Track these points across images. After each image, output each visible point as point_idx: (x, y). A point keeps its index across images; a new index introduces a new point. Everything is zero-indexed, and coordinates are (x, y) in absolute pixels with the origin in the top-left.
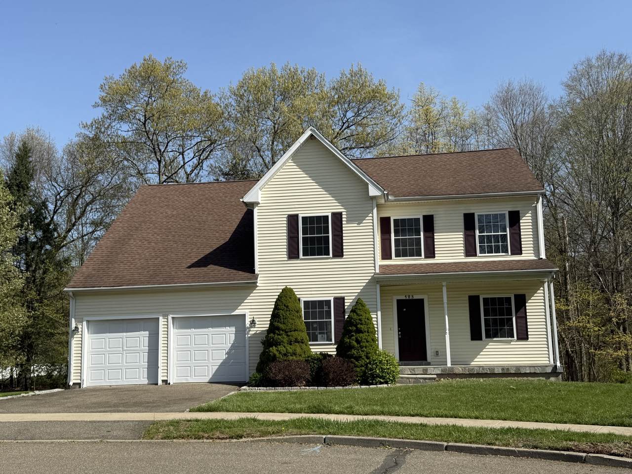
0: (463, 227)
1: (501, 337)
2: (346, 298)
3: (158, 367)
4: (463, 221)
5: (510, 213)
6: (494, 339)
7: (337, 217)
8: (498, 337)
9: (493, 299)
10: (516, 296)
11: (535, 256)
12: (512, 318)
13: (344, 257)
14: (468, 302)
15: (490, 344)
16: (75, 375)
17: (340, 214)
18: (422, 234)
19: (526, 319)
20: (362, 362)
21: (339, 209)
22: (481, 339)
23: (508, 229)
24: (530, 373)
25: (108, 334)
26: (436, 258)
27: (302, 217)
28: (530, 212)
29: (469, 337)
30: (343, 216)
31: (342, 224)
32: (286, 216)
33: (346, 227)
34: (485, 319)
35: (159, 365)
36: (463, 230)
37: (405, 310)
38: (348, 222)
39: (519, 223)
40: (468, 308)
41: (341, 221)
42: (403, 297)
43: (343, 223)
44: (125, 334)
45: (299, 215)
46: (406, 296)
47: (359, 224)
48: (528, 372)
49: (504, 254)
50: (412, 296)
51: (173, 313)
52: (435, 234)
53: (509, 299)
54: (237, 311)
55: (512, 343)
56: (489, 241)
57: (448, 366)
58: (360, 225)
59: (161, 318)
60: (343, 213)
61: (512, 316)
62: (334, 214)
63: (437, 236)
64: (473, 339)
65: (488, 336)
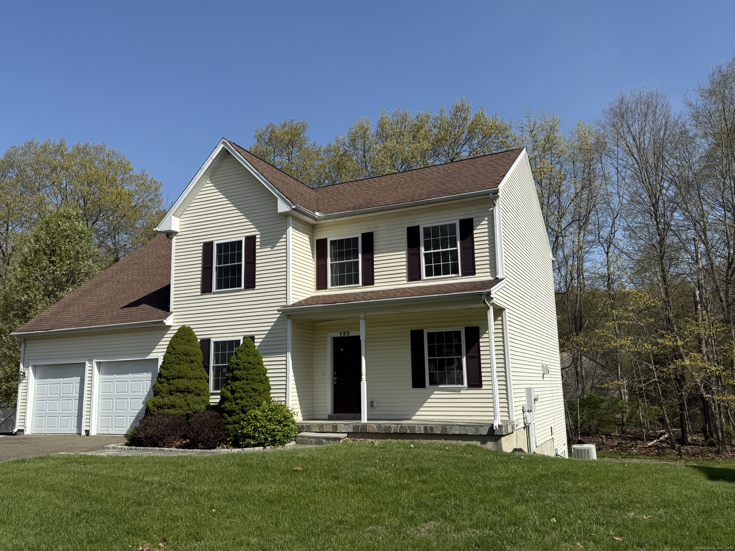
0: (406, 244)
1: (449, 384)
2: (256, 337)
3: (82, 416)
4: (406, 237)
5: (461, 221)
6: (440, 386)
7: (251, 240)
8: (445, 384)
9: (440, 334)
10: (467, 329)
11: (491, 276)
12: (462, 358)
13: (256, 288)
14: (409, 338)
15: (436, 392)
16: (21, 421)
17: (254, 237)
18: (360, 256)
19: (480, 359)
20: (235, 418)
21: (253, 231)
22: (423, 386)
23: (458, 243)
24: (460, 434)
25: (50, 380)
26: (375, 285)
27: (217, 244)
28: (487, 219)
29: (411, 383)
30: (257, 240)
31: (255, 249)
32: (202, 244)
33: (260, 252)
34: (429, 359)
35: (83, 414)
36: (406, 248)
37: (342, 350)
38: (262, 246)
39: (472, 234)
40: (410, 346)
41: (255, 246)
42: (338, 335)
43: (257, 247)
44: (62, 379)
45: (214, 242)
46: (341, 333)
47: (272, 247)
48: (457, 432)
49: (454, 275)
50: (348, 333)
51: (96, 357)
52: (375, 256)
53: (458, 333)
54: (152, 354)
55: (462, 392)
56: (437, 260)
57: (362, 421)
58: (274, 249)
59: (87, 363)
60: (257, 236)
61: (461, 355)
62: (247, 238)
63: (377, 257)
64: (415, 385)
65: (433, 382)
